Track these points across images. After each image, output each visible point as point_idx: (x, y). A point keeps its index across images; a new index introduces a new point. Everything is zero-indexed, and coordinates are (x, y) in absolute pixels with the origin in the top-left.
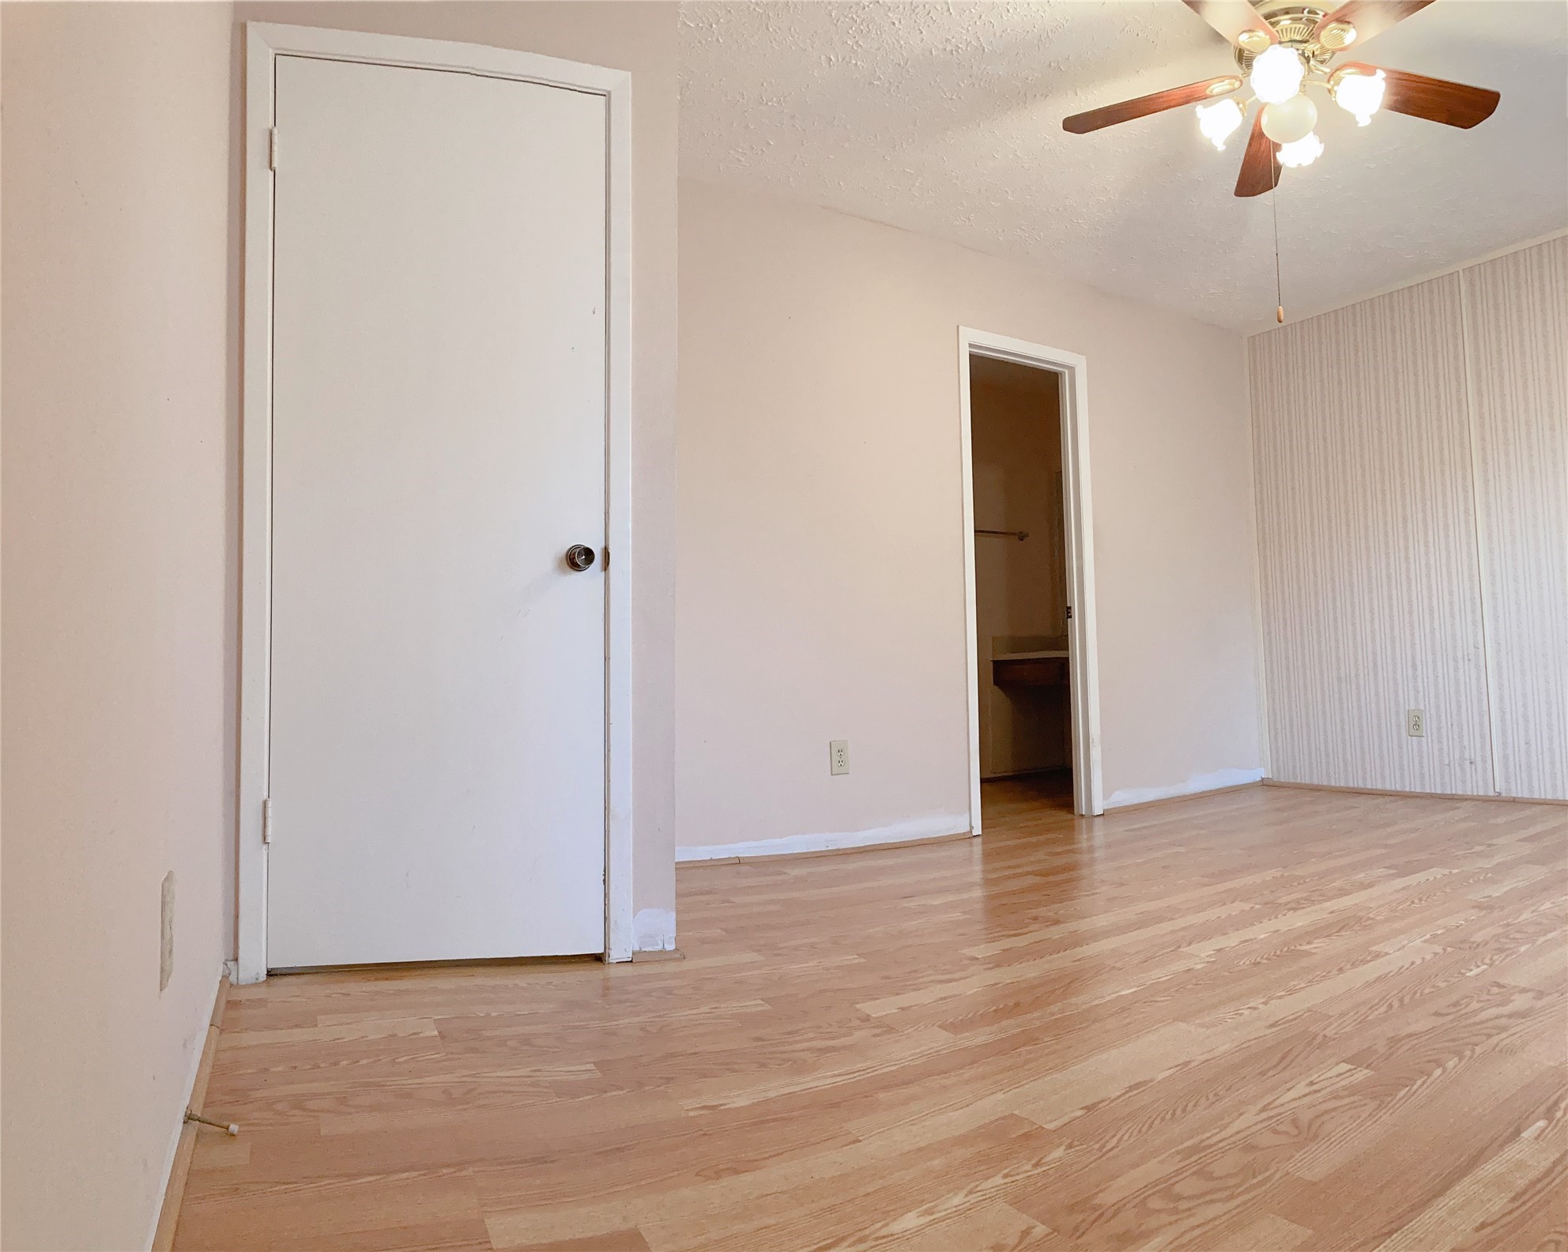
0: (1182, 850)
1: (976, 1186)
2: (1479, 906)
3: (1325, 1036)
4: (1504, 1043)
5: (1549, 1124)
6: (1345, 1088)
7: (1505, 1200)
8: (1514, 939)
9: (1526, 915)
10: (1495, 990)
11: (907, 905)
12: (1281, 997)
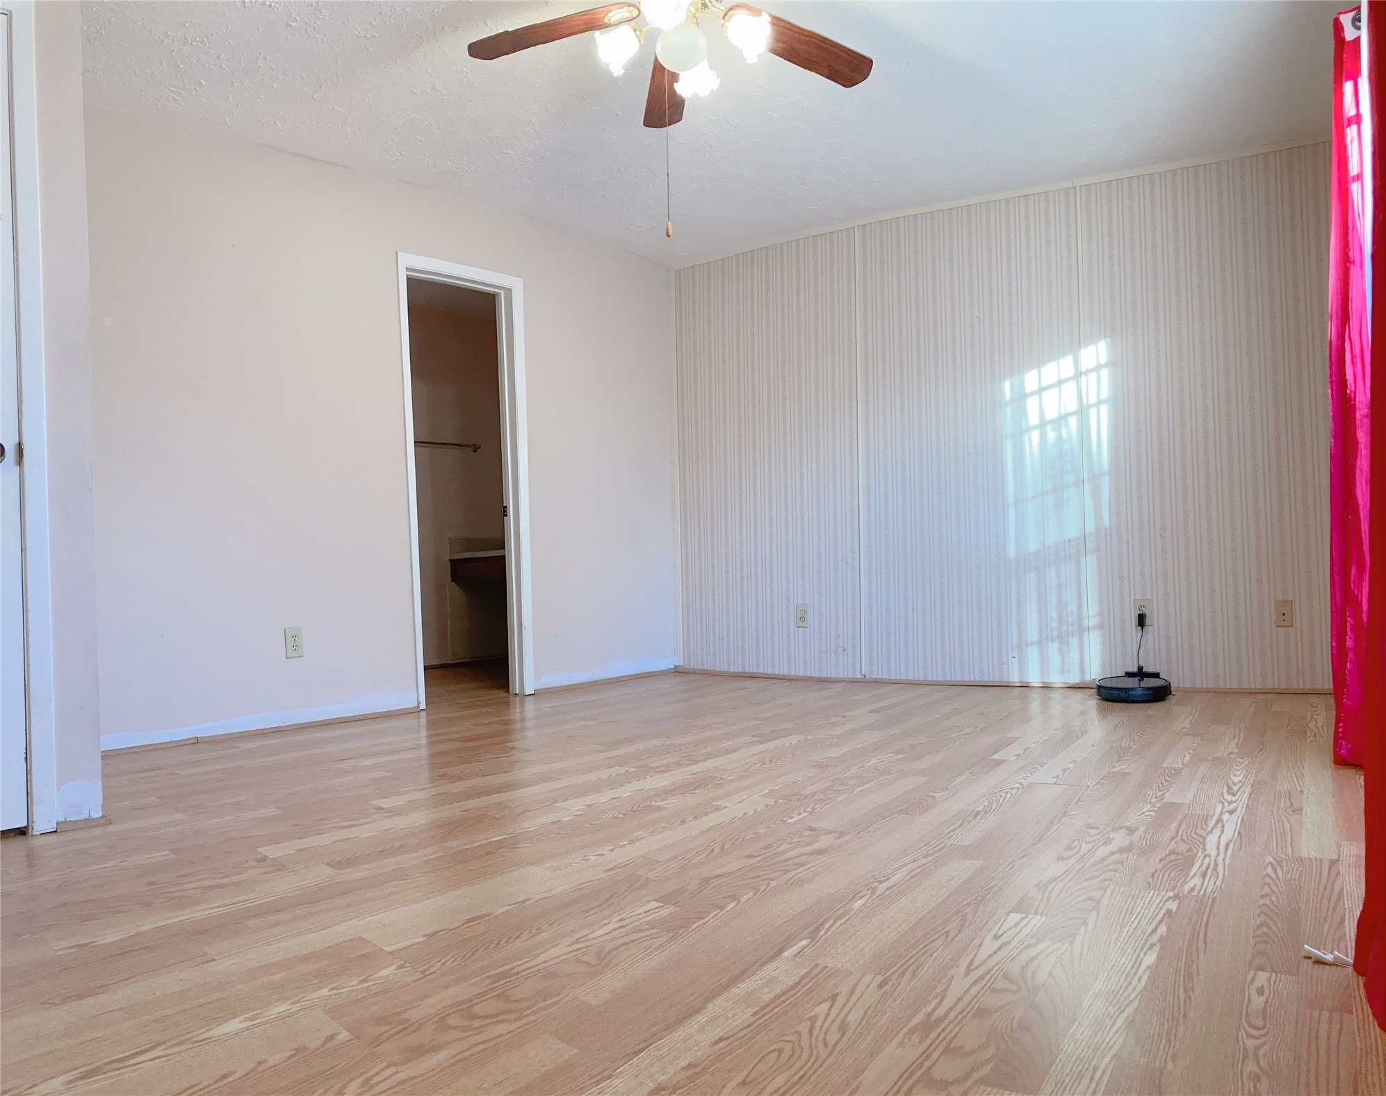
0: (590, 723)
1: (304, 997)
2: (818, 766)
3: (648, 878)
4: (799, 876)
5: (811, 942)
6: (648, 923)
7: (749, 1014)
8: (837, 790)
9: (854, 770)
10: (808, 833)
11: (340, 766)
12: (622, 846)
